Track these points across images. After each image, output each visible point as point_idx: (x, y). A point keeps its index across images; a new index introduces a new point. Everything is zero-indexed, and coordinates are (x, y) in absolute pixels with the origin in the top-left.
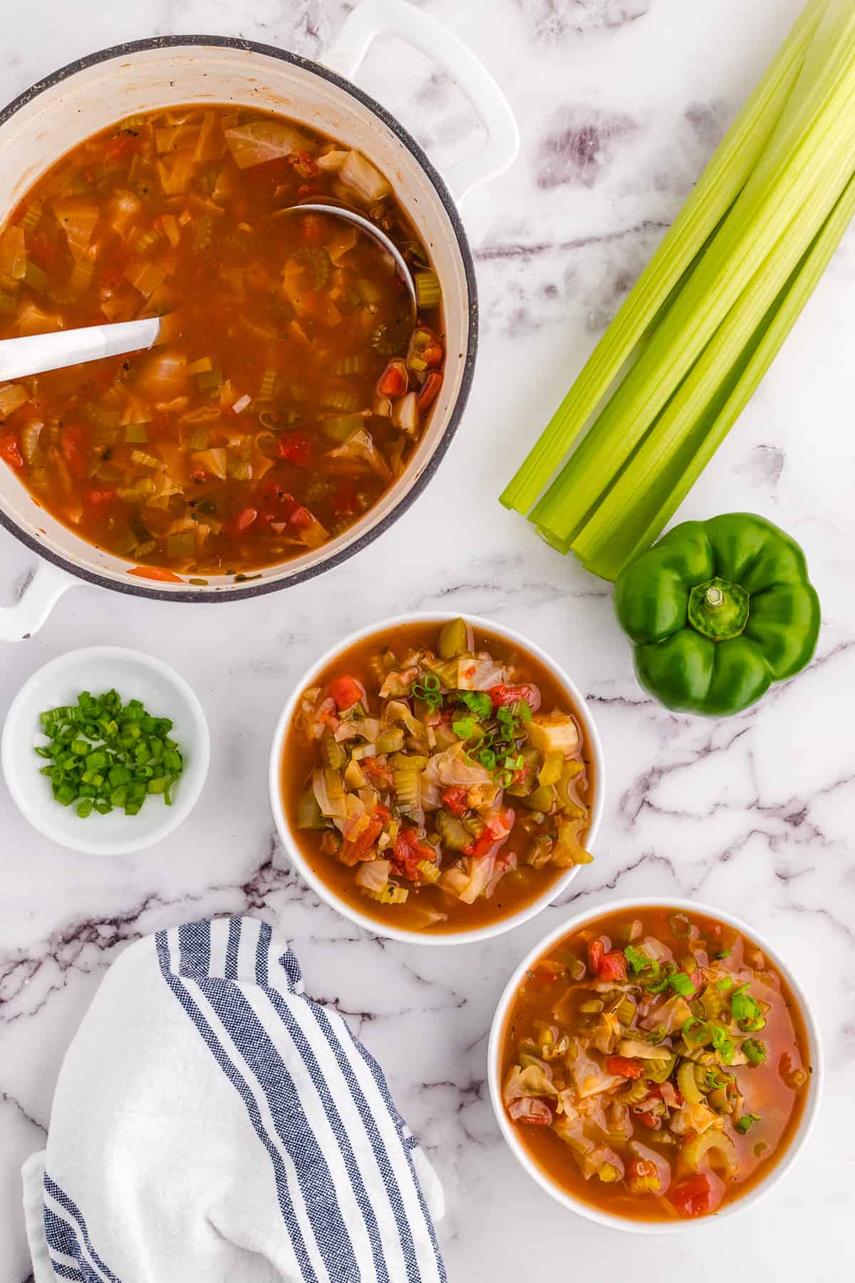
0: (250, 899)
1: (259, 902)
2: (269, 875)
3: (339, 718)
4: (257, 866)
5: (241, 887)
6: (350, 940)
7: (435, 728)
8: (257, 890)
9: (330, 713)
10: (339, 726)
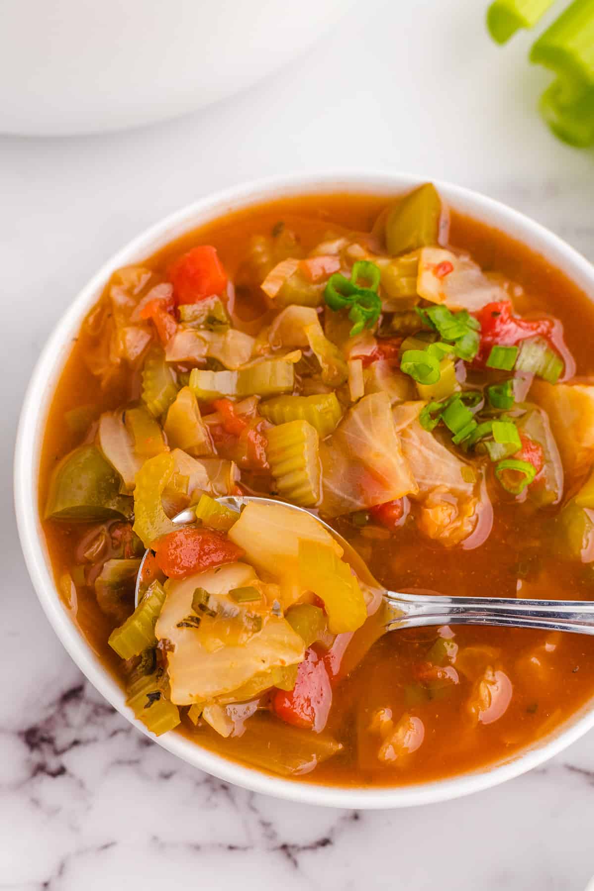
0: (36, 757)
1: (53, 765)
2: (76, 713)
3: (177, 317)
4: (55, 693)
5: (20, 734)
6: (231, 848)
7: (367, 362)
8: (50, 741)
9: (163, 308)
10: (176, 332)
